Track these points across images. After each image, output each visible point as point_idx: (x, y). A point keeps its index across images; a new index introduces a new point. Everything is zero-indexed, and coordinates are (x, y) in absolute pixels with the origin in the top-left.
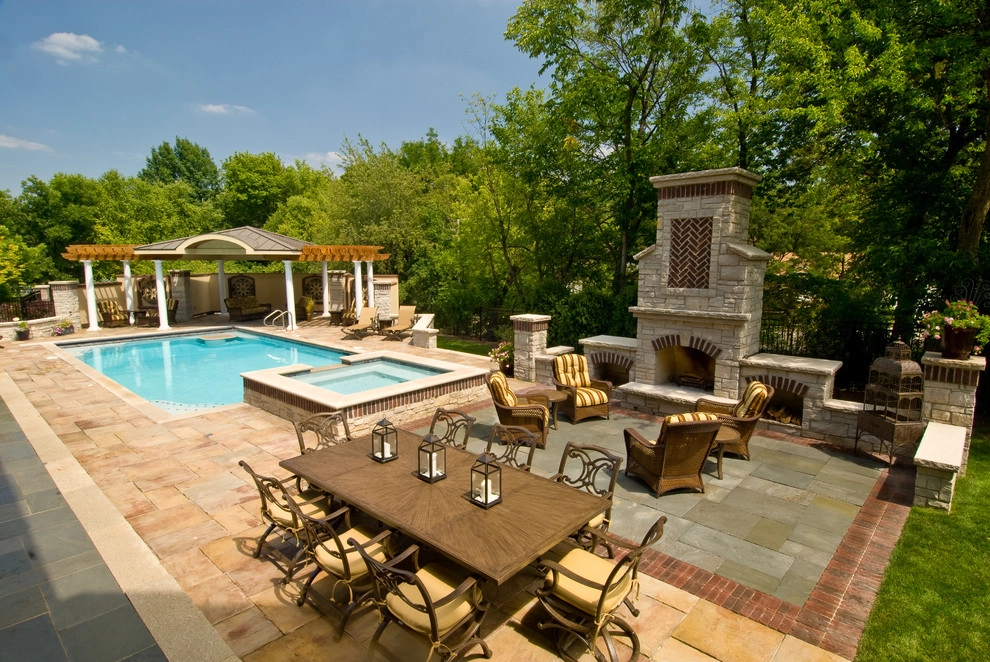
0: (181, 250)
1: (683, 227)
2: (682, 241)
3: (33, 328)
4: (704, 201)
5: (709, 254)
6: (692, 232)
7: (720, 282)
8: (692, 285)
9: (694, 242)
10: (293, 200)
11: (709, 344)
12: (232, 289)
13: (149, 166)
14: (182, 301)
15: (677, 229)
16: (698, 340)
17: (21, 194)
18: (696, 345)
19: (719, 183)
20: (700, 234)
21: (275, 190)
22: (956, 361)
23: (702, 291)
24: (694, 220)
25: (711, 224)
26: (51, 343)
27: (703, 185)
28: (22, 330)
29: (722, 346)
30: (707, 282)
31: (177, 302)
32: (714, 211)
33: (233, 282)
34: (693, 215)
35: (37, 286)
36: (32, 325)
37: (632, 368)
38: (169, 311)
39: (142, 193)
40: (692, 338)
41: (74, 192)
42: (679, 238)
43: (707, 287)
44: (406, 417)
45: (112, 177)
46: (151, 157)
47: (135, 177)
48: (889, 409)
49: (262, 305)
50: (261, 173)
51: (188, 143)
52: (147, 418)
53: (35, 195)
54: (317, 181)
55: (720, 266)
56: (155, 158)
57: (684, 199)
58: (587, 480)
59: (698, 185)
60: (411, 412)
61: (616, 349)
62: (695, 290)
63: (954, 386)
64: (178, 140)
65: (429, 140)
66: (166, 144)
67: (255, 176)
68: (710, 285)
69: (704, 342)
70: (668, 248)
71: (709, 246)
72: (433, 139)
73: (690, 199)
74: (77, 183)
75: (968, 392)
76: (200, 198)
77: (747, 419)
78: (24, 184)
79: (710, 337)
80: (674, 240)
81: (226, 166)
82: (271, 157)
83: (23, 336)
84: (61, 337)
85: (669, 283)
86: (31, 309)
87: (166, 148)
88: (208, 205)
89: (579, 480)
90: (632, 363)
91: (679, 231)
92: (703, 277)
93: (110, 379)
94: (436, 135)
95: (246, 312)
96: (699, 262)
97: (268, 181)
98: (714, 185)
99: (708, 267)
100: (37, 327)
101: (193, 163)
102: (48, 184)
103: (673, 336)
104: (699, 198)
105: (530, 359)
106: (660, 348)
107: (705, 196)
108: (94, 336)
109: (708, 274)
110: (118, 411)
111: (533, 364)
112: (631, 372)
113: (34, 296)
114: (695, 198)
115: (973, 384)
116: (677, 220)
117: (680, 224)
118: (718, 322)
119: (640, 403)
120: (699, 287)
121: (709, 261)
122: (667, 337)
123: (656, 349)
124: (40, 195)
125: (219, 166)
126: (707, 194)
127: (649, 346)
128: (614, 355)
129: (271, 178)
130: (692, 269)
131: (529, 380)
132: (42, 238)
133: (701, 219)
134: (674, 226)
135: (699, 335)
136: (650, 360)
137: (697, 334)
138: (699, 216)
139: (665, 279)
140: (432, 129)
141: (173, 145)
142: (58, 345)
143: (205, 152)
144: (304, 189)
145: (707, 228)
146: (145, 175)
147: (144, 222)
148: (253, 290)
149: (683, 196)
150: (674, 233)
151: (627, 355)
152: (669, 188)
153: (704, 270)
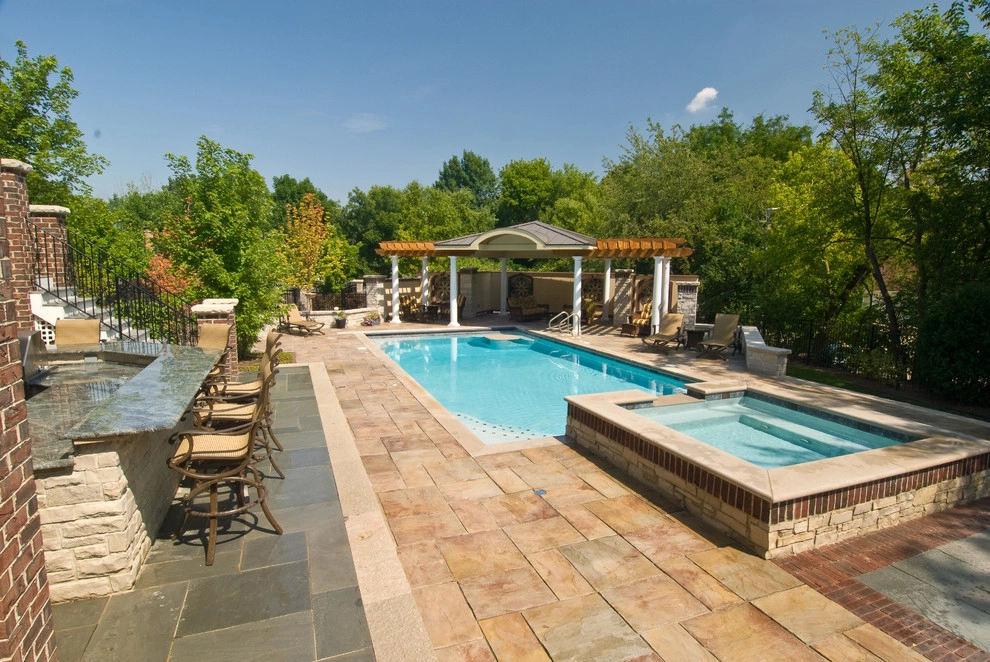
0: (475, 246)
3: (349, 317)
10: (561, 203)
12: (511, 288)
13: (441, 179)
14: (469, 297)
17: (347, 203)
21: (544, 194)
26: (361, 333)
28: (340, 318)
31: (465, 299)
33: (514, 280)
35: (354, 281)
36: (350, 314)
38: (458, 308)
39: (434, 200)
41: (384, 199)
44: (871, 521)
45: (414, 187)
46: (442, 170)
47: (431, 186)
49: (540, 306)
50: (533, 178)
51: (473, 156)
52: (457, 444)
53: (357, 204)
54: (584, 183)
56: (445, 171)
60: (877, 514)
64: (465, 153)
65: (722, 122)
66: (455, 157)
67: (527, 182)
72: (727, 121)
74: (386, 193)
76: (479, 205)
78: (350, 194)
81: (502, 174)
82: (542, 162)
83: (340, 324)
84: (369, 328)
86: (349, 300)
87: (454, 161)
88: (486, 210)
93: (412, 379)
94: (731, 116)
95: (526, 312)
97: (538, 186)
100: (354, 317)
101: (476, 173)
102: (367, 194)
108: (395, 328)
110: (424, 427)
113: (352, 288)
124: (360, 204)
125: (497, 174)
129: (541, 183)
132: (360, 238)
140: (725, 110)
141: (460, 158)
142: (367, 335)
143: (486, 163)
144: (571, 191)
146: (438, 186)
147: (434, 227)
148: (530, 290)
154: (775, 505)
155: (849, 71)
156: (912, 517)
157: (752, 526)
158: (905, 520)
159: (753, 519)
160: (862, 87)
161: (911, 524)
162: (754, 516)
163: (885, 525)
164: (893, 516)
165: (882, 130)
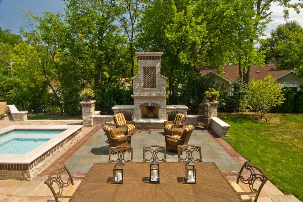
1: (147, 69)
2: (147, 73)
4: (153, 62)
5: (155, 77)
6: (150, 71)
7: (159, 86)
8: (151, 87)
9: (151, 74)
11: (157, 105)
15: (145, 70)
16: (154, 103)
18: (153, 105)
19: (157, 56)
20: (152, 71)
22: (213, 102)
23: (154, 89)
24: (150, 67)
25: (155, 69)
27: (152, 57)
29: (161, 105)
30: (155, 86)
32: (156, 65)
34: (150, 66)
37: (133, 115)
40: (152, 103)
42: (146, 72)
43: (155, 88)
44: (57, 155)
48: (202, 115)
55: (159, 81)
57: (147, 60)
58: (189, 157)
59: (151, 57)
60: (59, 153)
61: (126, 109)
62: (152, 88)
63: (213, 108)
68: (156, 87)
69: (155, 104)
70: (143, 76)
71: (155, 75)
73: (148, 60)
75: (216, 109)
77: (182, 125)
79: (158, 102)
80: (144, 73)
85: (144, 87)
89: (187, 158)
90: (132, 113)
91: (146, 70)
92: (154, 85)
96: (152, 80)
98: (155, 57)
99: (155, 82)
103: (146, 103)
104: (151, 60)
105: (90, 118)
106: (142, 107)
107: (153, 60)
109: (155, 84)
111: (92, 120)
112: (132, 117)
114: (150, 60)
115: (217, 107)
116: (145, 67)
117: (146, 68)
118: (160, 98)
119: (140, 126)
120: (153, 88)
121: (155, 80)
122: (144, 104)
123: (141, 108)
126: (154, 59)
127: (138, 107)
128: (126, 112)
130: (151, 82)
131: (91, 126)
133: (152, 67)
134: (144, 69)
135: (154, 102)
136: (139, 112)
137: (153, 102)
138: (152, 66)
139: (142, 86)
145: (154, 70)
149: (146, 60)
150: (144, 71)
151: (130, 111)
152: (142, 57)
153: (154, 82)
154: (30, 164)
155: (31, 24)
156: (67, 150)
157: (24, 173)
158: (66, 151)
159: (24, 171)
160: (36, 29)
161: (67, 151)
162: (24, 170)
163: (61, 154)
164: (63, 151)
165: (43, 43)
